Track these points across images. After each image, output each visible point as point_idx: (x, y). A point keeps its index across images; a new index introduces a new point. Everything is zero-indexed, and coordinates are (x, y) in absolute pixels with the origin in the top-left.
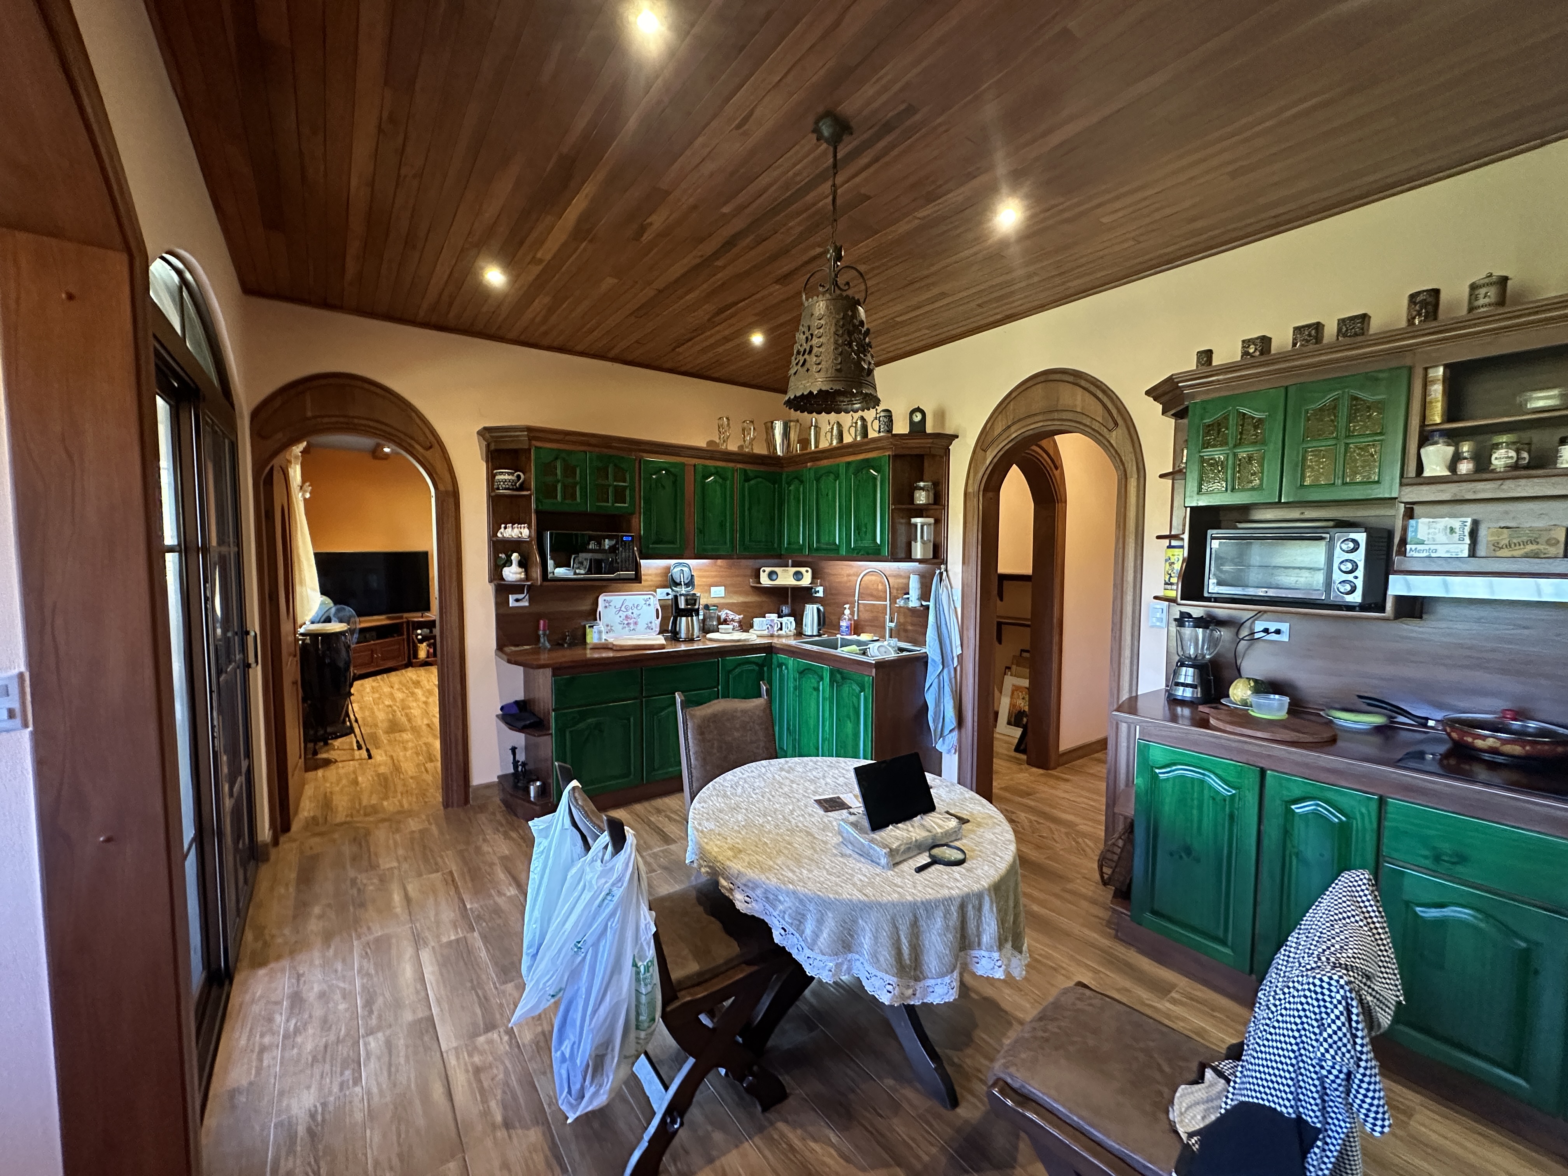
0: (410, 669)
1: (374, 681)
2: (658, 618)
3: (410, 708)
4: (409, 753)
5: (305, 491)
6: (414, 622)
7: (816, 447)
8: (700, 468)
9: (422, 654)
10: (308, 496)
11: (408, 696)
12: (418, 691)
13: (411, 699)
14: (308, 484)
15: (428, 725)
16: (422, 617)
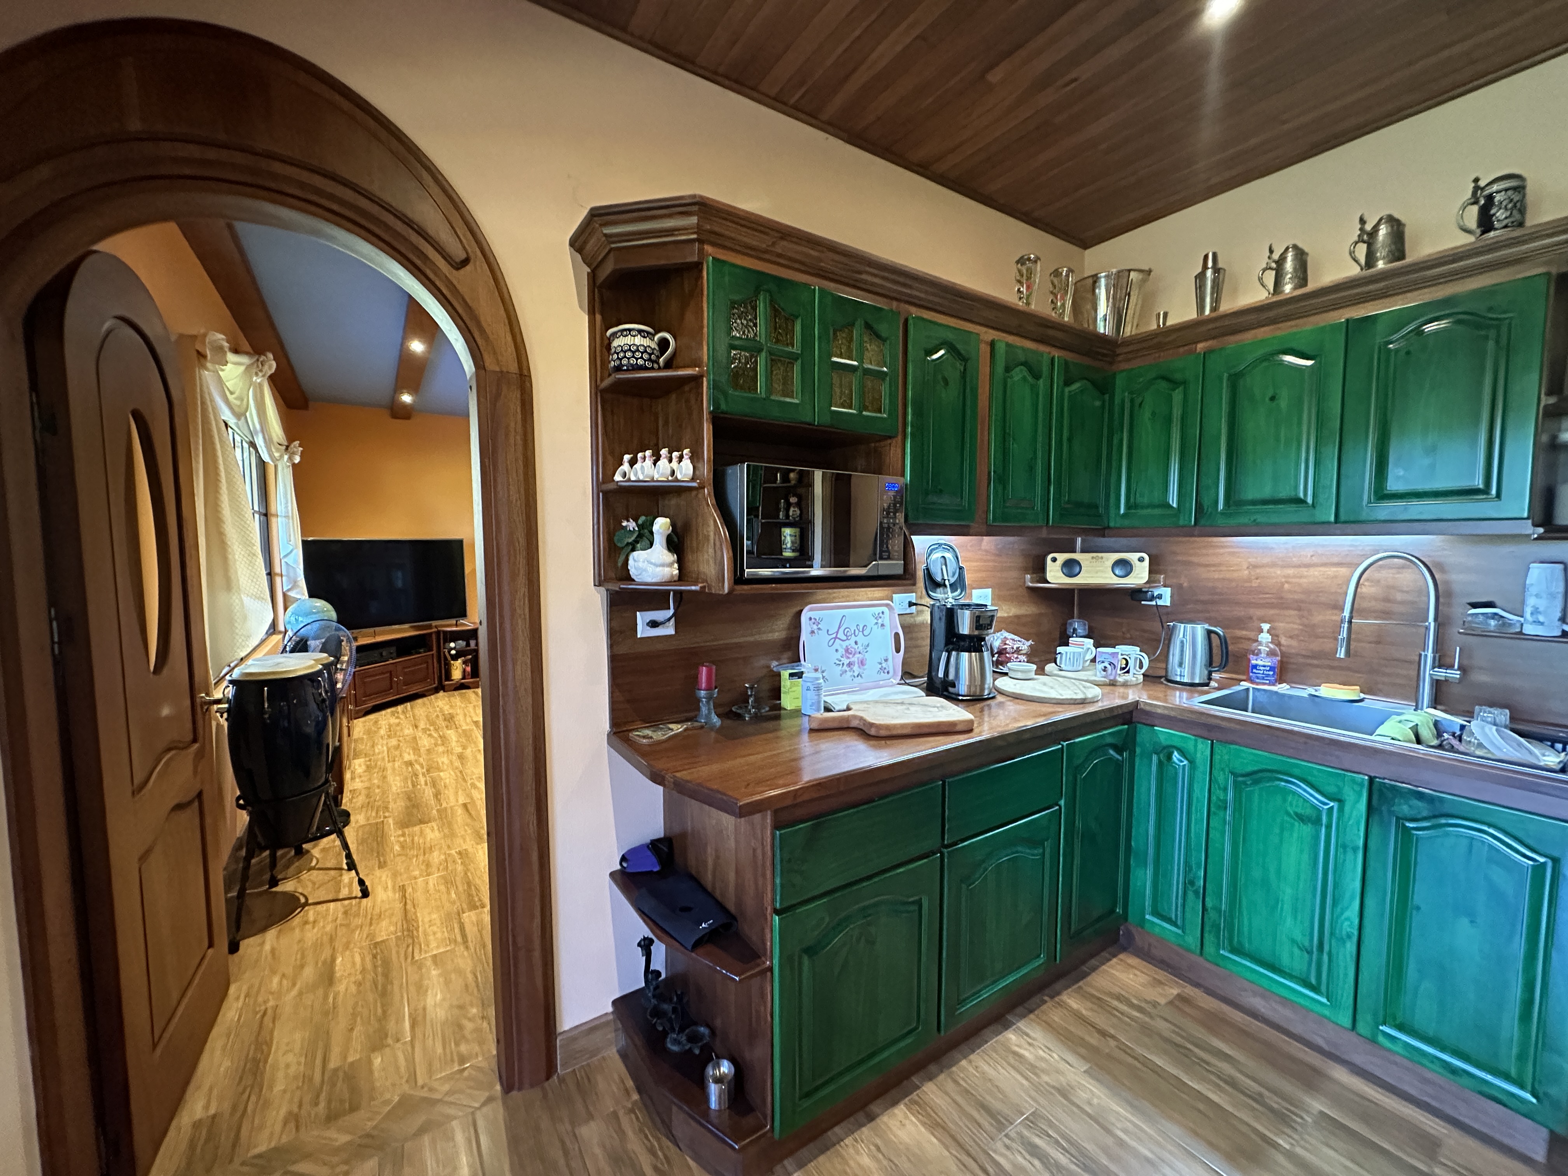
0: (441, 693)
1: (393, 714)
2: (898, 651)
3: (439, 769)
4: (432, 880)
5: (294, 453)
6: (445, 632)
7: (1214, 309)
8: (1001, 348)
9: (457, 674)
10: (297, 459)
11: (436, 745)
12: (451, 734)
13: (441, 749)
14: (297, 443)
15: (465, 806)
16: (456, 625)
